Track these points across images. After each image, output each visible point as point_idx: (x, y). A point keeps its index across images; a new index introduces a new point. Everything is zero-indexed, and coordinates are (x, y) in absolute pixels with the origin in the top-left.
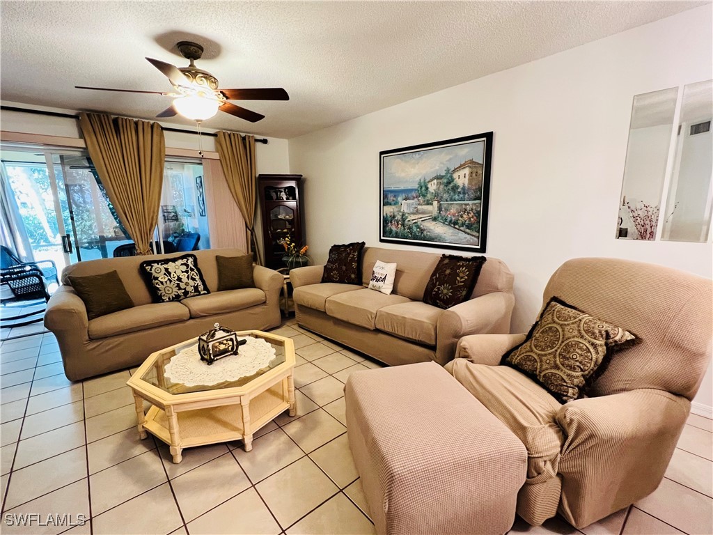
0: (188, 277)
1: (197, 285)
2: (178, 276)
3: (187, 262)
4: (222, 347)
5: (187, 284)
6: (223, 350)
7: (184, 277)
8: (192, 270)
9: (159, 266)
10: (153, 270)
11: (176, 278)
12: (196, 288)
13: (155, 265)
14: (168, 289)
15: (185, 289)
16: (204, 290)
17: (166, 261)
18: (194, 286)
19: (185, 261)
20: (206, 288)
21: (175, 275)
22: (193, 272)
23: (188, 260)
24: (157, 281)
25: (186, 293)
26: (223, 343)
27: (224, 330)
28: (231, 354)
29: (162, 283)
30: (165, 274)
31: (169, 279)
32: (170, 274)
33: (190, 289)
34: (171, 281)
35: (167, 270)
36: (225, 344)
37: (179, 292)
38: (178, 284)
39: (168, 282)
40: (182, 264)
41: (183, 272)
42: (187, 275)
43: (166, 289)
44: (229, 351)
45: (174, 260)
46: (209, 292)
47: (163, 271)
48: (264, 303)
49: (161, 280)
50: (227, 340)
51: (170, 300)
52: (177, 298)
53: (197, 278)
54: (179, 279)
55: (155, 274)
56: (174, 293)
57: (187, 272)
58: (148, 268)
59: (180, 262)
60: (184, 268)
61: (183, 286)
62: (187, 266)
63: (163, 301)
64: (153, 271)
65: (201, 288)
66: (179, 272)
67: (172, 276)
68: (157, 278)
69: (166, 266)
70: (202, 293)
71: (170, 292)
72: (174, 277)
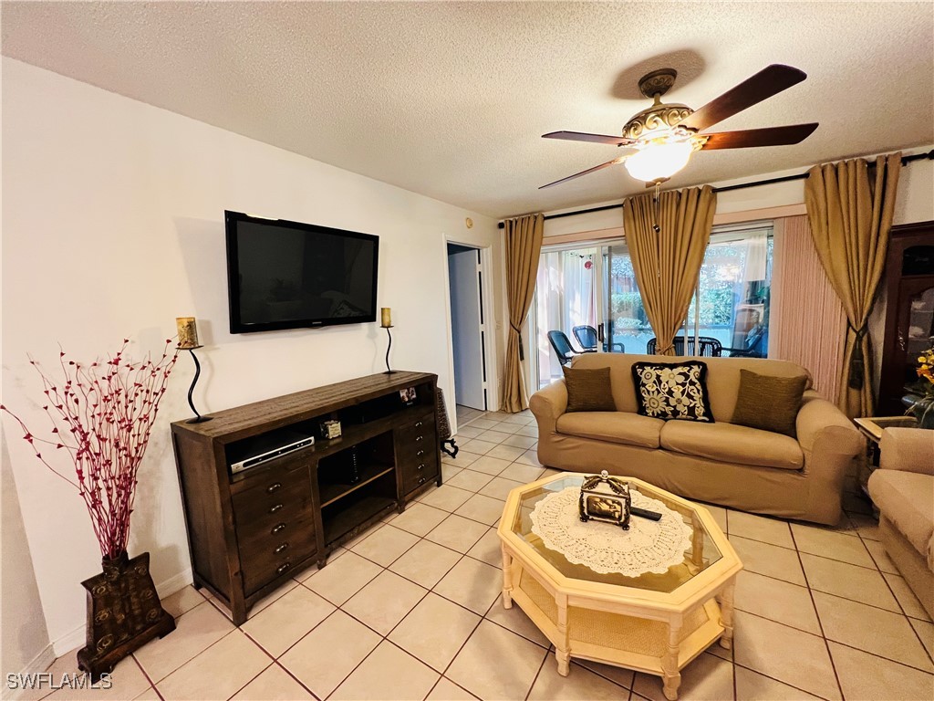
0: (683, 393)
1: (694, 406)
2: (670, 389)
3: (689, 371)
4: (605, 507)
5: (679, 401)
6: (605, 511)
7: (677, 391)
8: (692, 383)
9: (652, 371)
10: (644, 373)
11: (667, 390)
12: (691, 410)
13: (648, 369)
14: (655, 402)
15: (675, 407)
16: (704, 415)
17: (662, 366)
18: (688, 406)
19: (686, 370)
20: (708, 413)
21: (666, 386)
22: (693, 387)
23: (691, 368)
24: (644, 389)
25: (676, 413)
26: (605, 502)
27: (612, 486)
28: (616, 524)
29: (648, 392)
30: (654, 382)
31: (657, 389)
32: (660, 382)
33: (680, 408)
34: (659, 392)
35: (658, 377)
36: (610, 506)
37: (667, 408)
38: (667, 399)
39: (656, 392)
40: (680, 374)
41: (677, 384)
42: (682, 389)
43: (653, 400)
44: (614, 518)
45: (672, 366)
46: (712, 420)
47: (654, 378)
48: (800, 470)
49: (649, 389)
50: (614, 502)
51: (653, 416)
52: (663, 416)
53: (697, 396)
54: (670, 393)
55: (644, 380)
56: (659, 408)
57: (683, 385)
58: (639, 370)
59: (680, 369)
60: (681, 379)
61: (672, 401)
62: (687, 376)
63: (646, 414)
64: (642, 376)
65: (700, 410)
66: (671, 383)
67: (662, 386)
68: (644, 385)
69: (659, 372)
70: (700, 418)
71: (655, 406)
72: (665, 388)
